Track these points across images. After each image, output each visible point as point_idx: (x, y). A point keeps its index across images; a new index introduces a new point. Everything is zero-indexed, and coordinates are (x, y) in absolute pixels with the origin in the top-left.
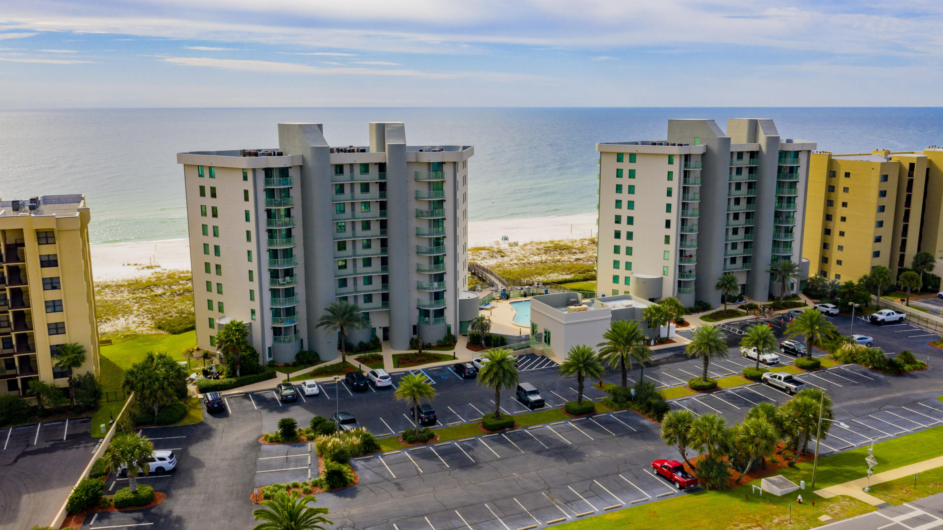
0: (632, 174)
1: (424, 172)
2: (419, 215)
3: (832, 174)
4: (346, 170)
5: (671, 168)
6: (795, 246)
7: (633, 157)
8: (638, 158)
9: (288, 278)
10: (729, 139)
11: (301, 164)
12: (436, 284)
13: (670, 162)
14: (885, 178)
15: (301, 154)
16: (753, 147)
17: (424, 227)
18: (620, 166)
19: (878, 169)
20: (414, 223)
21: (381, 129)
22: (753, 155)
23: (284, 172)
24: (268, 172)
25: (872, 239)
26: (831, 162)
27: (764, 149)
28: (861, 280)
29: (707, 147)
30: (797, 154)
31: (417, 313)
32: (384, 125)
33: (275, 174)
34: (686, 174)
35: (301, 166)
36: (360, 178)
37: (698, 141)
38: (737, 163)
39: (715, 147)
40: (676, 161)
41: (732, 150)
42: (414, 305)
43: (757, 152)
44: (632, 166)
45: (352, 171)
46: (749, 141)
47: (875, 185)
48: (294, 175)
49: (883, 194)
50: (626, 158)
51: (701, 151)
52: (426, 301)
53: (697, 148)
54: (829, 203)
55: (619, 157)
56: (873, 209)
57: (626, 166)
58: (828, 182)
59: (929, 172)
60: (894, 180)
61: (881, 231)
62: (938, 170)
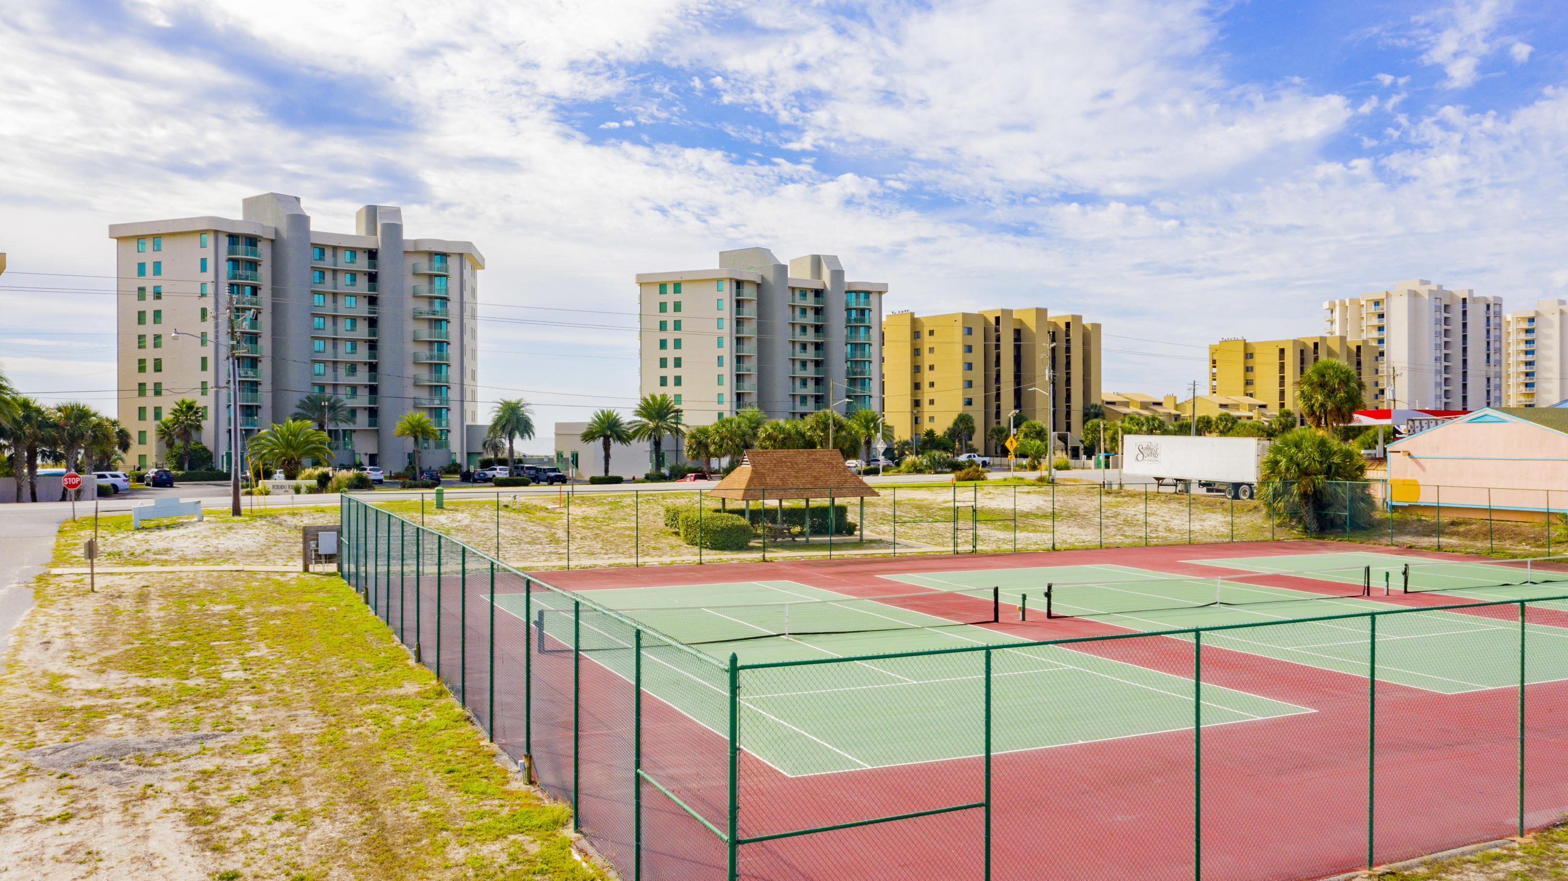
0: (677, 307)
1: (423, 263)
2: (417, 314)
3: (916, 335)
4: (328, 253)
5: (721, 295)
7: (677, 287)
8: (684, 288)
10: (787, 271)
11: (273, 238)
12: (437, 399)
13: (719, 288)
14: (969, 331)
15: (274, 226)
16: (818, 286)
17: (423, 329)
18: (663, 298)
19: (961, 320)
20: (410, 323)
21: (372, 212)
22: (818, 293)
23: (252, 241)
24: (233, 238)
26: (914, 321)
27: (828, 286)
28: (946, 430)
29: (762, 276)
30: (868, 294)
32: (375, 207)
33: (242, 241)
34: (739, 303)
35: (272, 241)
36: (345, 264)
37: (750, 269)
38: (800, 302)
39: (770, 277)
40: (727, 287)
41: (791, 283)
42: (409, 423)
43: (822, 290)
44: (678, 298)
45: (335, 254)
46: (812, 277)
47: (958, 340)
48: (264, 247)
49: (968, 348)
50: (671, 289)
51: (756, 279)
53: (750, 275)
54: (916, 369)
55: (663, 287)
56: (960, 367)
57: (670, 298)
58: (912, 345)
59: (1018, 332)
60: (978, 334)
61: (971, 393)
62: (1029, 329)
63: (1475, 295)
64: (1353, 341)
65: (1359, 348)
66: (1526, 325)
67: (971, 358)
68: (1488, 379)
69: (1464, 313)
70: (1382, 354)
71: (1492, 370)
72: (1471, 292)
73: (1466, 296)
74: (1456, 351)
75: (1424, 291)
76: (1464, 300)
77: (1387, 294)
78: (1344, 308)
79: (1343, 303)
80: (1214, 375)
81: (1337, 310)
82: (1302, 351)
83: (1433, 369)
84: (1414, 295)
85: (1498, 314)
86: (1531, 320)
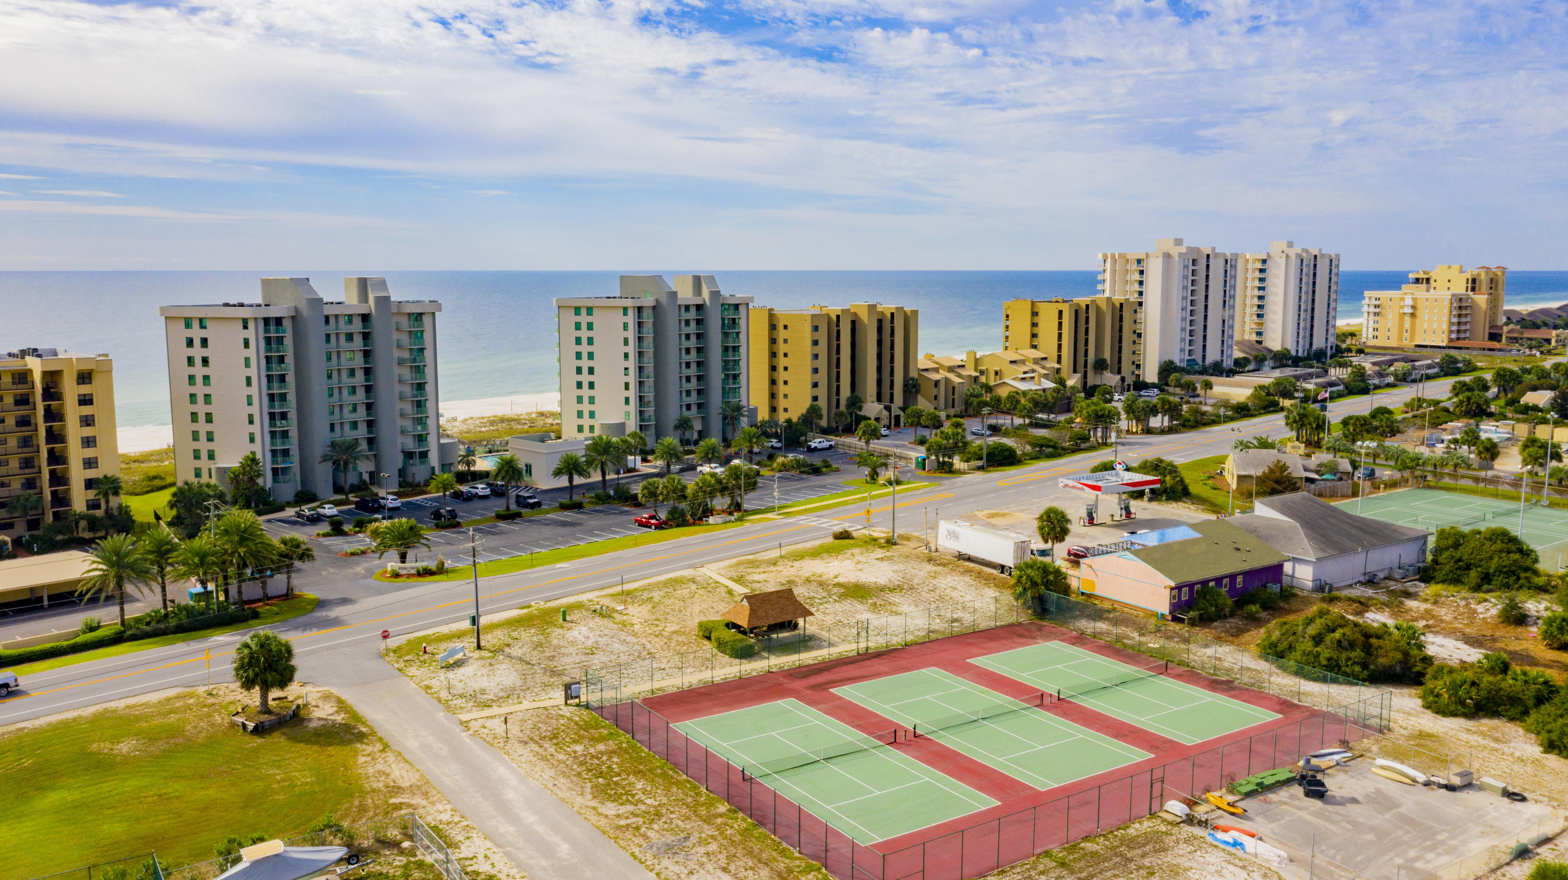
0: (590, 326)
1: (405, 323)
2: (401, 362)
3: (773, 327)
4: (332, 320)
5: (626, 319)
6: (743, 391)
7: (590, 310)
8: (595, 311)
9: (284, 422)
10: (675, 293)
11: (294, 314)
12: (419, 428)
13: (625, 314)
14: (816, 329)
15: (293, 305)
16: (698, 301)
17: (406, 373)
18: (578, 319)
19: (809, 320)
20: (397, 370)
21: (363, 284)
22: (699, 307)
23: (279, 321)
24: (267, 321)
25: (809, 385)
26: (771, 316)
27: (708, 302)
28: (799, 419)
29: (657, 301)
30: (737, 307)
31: (401, 456)
32: (365, 279)
33: (272, 323)
34: (640, 325)
35: (293, 317)
36: (344, 328)
37: (648, 295)
38: (686, 316)
39: (664, 300)
40: (631, 312)
41: (679, 303)
42: (399, 448)
43: (702, 305)
44: (590, 319)
45: (337, 321)
46: (694, 295)
47: (807, 335)
48: (287, 324)
49: (815, 343)
50: (584, 312)
51: (652, 304)
52: (410, 445)
53: (648, 301)
54: (773, 355)
55: (577, 310)
56: (809, 357)
57: (584, 319)
58: (770, 335)
59: (853, 323)
60: (823, 330)
61: (817, 378)
62: (862, 321)
63: (1217, 251)
64: (1118, 298)
65: (1121, 305)
66: (1260, 266)
67: (817, 350)
68: (1224, 321)
69: (1208, 266)
70: (1140, 304)
71: (1227, 313)
72: (1213, 249)
73: (1209, 252)
74: (1200, 298)
75: (1175, 251)
76: (1208, 256)
77: (1147, 255)
78: (1114, 261)
79: (1113, 256)
80: (1007, 337)
81: (1109, 261)
82: (1076, 311)
83: (1180, 316)
84: (1167, 256)
85: (1234, 267)
86: (1264, 261)
